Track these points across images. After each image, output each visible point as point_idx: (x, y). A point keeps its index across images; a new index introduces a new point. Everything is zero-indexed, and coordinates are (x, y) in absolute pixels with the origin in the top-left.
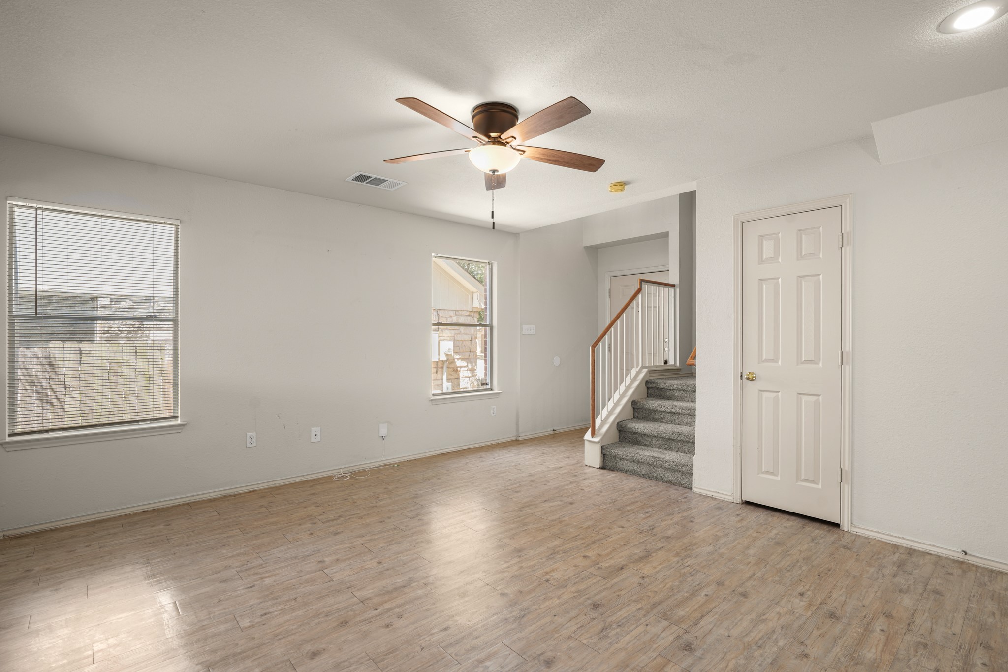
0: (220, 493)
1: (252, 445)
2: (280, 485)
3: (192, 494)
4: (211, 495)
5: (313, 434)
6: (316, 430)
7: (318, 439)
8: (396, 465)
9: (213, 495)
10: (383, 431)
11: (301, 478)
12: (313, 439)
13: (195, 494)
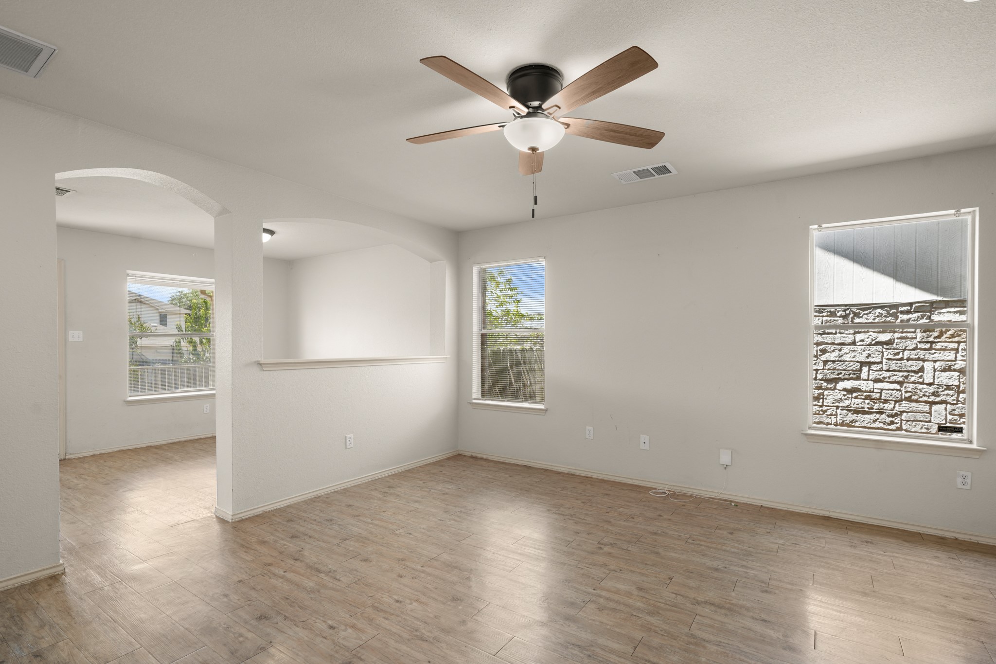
0: (568, 470)
1: (589, 438)
2: (606, 479)
3: (551, 464)
4: (562, 469)
5: (642, 441)
6: (644, 438)
7: (647, 447)
8: (733, 504)
9: (563, 470)
10: (725, 458)
11: (630, 480)
12: (642, 446)
13: (553, 464)
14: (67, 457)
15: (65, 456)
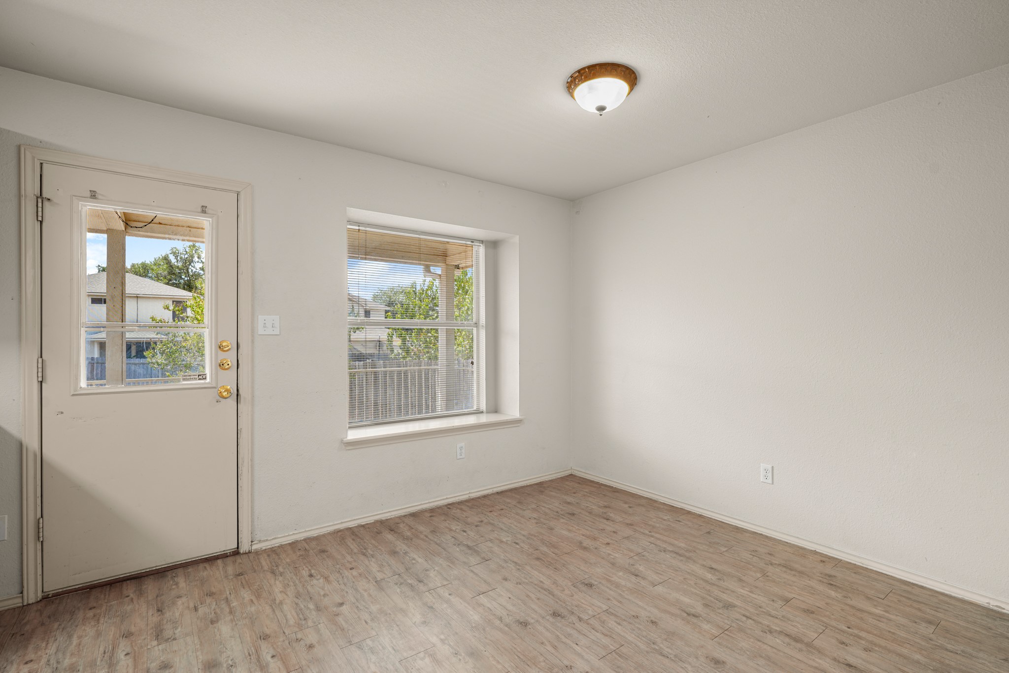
14: (254, 547)
15: (251, 545)
